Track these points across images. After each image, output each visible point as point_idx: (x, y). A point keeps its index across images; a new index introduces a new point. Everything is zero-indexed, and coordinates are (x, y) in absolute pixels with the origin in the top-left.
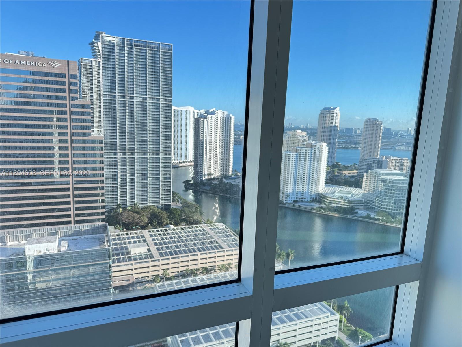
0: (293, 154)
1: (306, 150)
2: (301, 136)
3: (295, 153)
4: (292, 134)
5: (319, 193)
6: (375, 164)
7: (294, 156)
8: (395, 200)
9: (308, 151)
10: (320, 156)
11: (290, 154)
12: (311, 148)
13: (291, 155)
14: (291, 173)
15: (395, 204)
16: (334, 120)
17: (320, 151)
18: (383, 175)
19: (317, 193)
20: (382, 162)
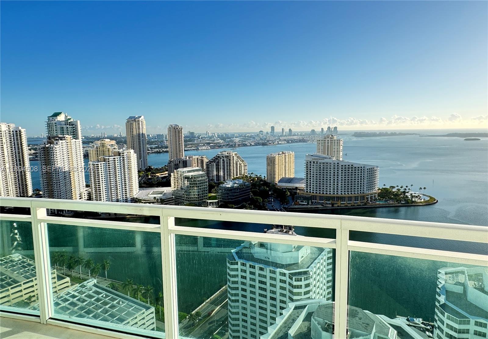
0: (101, 164)
1: (114, 158)
2: (110, 145)
3: (104, 163)
4: (101, 144)
5: (134, 198)
6: (181, 164)
7: (102, 165)
8: (198, 192)
9: (116, 159)
10: (129, 163)
11: (98, 164)
12: (119, 156)
13: (100, 165)
14: (102, 183)
15: (199, 195)
16: (141, 128)
17: (129, 158)
18: (185, 173)
19: (132, 198)
20: (186, 161)
